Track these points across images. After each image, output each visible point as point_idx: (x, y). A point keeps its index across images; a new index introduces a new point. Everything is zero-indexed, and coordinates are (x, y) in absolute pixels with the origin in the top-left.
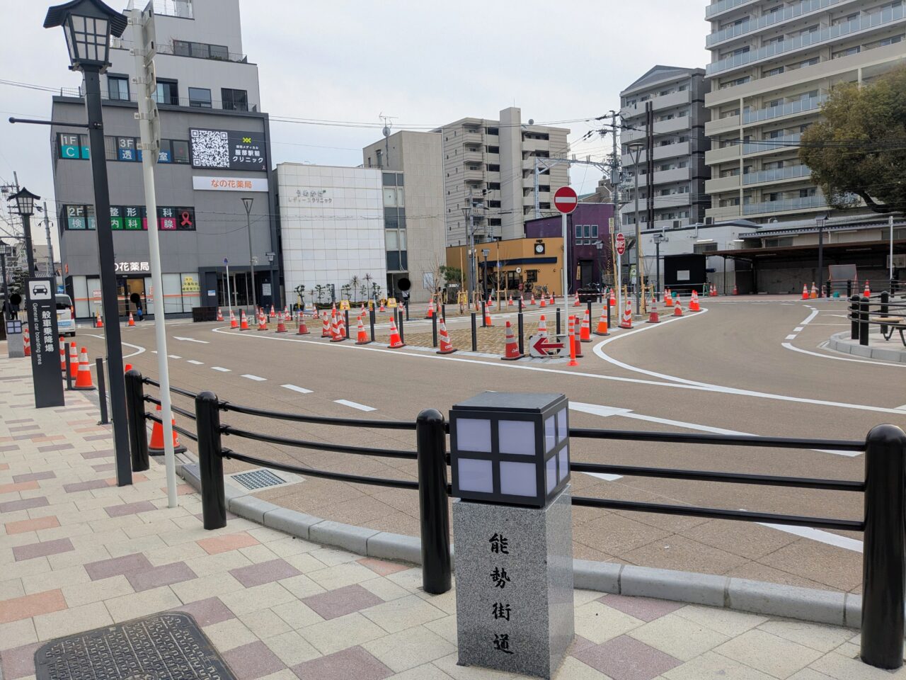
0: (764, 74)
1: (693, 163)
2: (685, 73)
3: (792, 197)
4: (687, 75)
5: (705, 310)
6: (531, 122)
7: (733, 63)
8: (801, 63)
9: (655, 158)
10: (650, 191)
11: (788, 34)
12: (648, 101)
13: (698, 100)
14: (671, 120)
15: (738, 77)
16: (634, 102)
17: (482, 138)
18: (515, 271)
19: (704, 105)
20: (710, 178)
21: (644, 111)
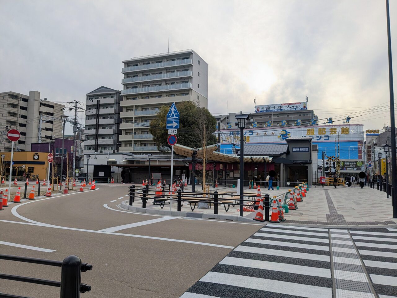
0: (142, 98)
1: (115, 127)
2: (113, 91)
3: (151, 145)
4: (114, 92)
5: (98, 189)
6: (46, 99)
7: (131, 92)
8: (156, 96)
9: (99, 123)
10: (97, 137)
11: (151, 85)
12: (98, 100)
13: (118, 103)
14: (107, 109)
15: (134, 97)
16: (92, 99)
17: (18, 102)
18: (22, 167)
19: (120, 105)
20: (121, 135)
21: (96, 103)
